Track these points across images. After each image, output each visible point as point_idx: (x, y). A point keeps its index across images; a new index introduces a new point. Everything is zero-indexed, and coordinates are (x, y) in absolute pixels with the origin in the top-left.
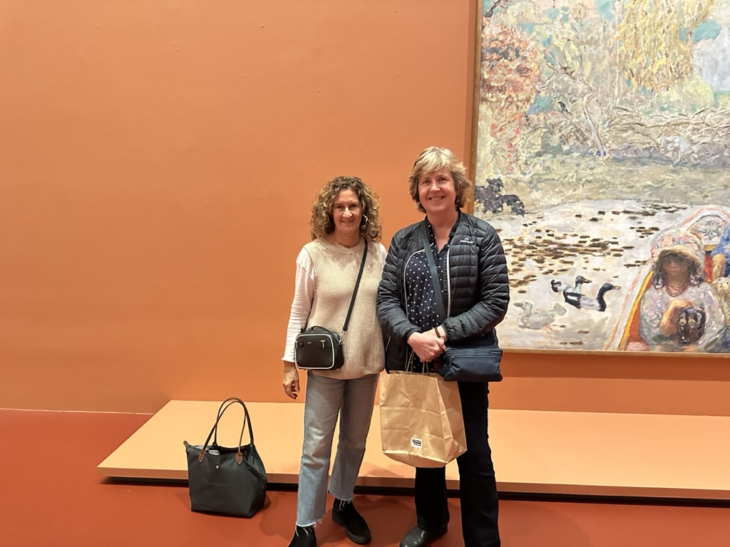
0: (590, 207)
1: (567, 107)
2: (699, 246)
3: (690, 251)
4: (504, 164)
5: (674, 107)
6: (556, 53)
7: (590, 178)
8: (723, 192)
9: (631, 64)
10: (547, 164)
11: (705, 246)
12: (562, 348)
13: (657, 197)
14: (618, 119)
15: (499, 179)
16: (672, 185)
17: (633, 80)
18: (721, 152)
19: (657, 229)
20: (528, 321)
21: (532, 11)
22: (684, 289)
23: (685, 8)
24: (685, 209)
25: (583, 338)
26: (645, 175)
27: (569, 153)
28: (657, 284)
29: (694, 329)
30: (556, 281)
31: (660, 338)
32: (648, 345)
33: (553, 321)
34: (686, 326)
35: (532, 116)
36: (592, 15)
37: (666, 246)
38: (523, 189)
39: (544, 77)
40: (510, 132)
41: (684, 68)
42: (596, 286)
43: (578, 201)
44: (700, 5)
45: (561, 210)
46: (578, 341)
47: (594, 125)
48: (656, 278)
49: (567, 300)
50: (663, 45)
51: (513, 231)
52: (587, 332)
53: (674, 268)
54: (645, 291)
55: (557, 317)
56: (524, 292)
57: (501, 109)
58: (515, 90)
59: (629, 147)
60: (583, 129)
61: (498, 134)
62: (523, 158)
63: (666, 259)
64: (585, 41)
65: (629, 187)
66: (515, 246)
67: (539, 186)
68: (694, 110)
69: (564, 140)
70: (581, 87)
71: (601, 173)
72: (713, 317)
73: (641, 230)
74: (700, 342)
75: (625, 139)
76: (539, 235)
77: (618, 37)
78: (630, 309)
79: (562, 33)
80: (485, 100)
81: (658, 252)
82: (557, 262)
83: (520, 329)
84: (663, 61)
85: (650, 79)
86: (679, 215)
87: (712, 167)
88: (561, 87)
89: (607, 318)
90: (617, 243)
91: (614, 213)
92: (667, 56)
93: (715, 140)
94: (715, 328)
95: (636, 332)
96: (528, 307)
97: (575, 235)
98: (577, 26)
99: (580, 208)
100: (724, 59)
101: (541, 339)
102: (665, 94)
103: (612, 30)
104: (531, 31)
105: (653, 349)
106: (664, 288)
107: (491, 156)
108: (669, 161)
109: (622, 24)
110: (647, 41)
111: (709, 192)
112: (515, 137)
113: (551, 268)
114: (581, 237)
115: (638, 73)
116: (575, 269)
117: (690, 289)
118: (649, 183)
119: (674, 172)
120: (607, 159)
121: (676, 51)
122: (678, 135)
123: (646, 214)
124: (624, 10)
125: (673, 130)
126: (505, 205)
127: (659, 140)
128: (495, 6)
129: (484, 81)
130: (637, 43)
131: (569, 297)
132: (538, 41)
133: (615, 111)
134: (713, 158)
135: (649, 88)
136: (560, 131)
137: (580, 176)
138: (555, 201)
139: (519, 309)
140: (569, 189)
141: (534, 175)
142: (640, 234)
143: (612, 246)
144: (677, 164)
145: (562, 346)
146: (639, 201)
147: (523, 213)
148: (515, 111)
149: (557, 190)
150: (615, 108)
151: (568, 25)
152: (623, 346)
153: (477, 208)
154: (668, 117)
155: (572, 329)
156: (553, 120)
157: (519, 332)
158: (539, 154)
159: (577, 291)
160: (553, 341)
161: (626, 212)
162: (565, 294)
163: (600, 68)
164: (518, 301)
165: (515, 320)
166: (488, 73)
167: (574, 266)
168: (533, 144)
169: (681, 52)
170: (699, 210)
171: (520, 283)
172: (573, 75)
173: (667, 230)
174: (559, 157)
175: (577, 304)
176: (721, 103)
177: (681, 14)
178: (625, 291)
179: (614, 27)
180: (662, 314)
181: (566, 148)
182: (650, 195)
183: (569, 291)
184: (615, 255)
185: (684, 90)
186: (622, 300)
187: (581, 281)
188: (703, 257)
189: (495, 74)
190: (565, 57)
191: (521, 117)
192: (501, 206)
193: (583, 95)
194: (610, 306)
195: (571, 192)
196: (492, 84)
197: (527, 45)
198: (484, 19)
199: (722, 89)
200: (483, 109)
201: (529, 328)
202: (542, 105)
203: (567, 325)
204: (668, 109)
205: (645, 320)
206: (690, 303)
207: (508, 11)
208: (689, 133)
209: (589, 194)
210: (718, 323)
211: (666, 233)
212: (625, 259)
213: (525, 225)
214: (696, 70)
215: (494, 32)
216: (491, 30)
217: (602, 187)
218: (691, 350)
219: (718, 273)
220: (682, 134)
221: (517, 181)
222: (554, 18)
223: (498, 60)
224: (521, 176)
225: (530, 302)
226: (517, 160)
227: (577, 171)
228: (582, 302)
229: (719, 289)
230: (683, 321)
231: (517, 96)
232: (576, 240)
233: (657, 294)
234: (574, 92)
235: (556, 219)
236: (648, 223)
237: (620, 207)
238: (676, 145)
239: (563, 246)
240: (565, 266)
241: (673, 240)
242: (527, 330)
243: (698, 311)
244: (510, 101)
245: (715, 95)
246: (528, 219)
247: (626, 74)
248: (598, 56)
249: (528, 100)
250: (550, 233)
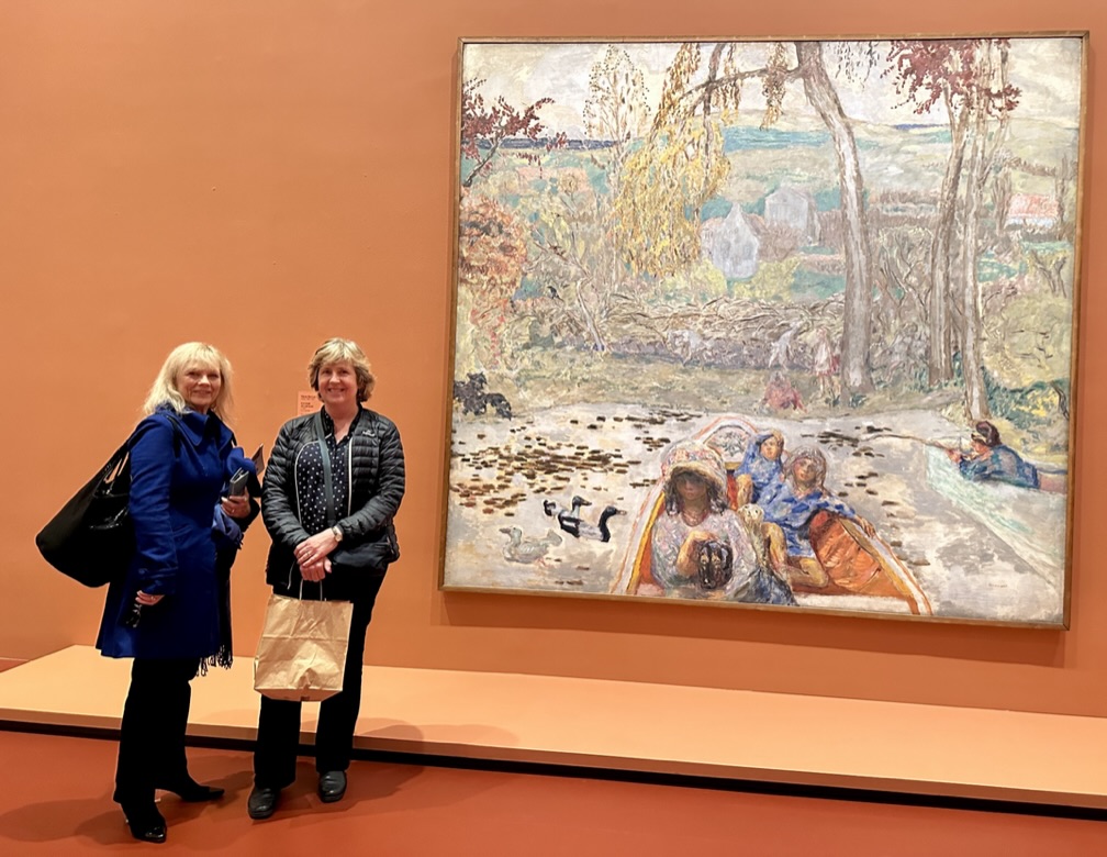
0: (587, 411)
1: (558, 293)
2: (719, 464)
3: (708, 469)
4: (487, 356)
5: (681, 295)
6: (544, 230)
7: (586, 377)
8: (744, 398)
9: (631, 245)
10: (537, 358)
11: (726, 463)
12: (558, 589)
13: (666, 401)
14: (616, 309)
15: (481, 374)
16: (684, 388)
17: (633, 263)
18: (739, 349)
19: (667, 441)
20: (516, 553)
21: (516, 182)
22: (704, 517)
23: (690, 183)
24: (699, 416)
25: (584, 576)
26: (652, 375)
27: (561, 346)
28: (671, 509)
29: (719, 569)
30: (549, 502)
31: (677, 580)
32: (663, 588)
33: (546, 552)
34: (709, 565)
35: (518, 302)
36: (584, 187)
37: (679, 462)
38: (509, 387)
39: (532, 257)
40: (493, 319)
41: (691, 251)
42: (596, 509)
43: (573, 403)
44: (707, 178)
45: (553, 413)
46: (577, 580)
47: (590, 314)
48: (668, 502)
49: (563, 527)
50: (666, 224)
51: (498, 437)
52: (587, 569)
53: (689, 490)
54: (657, 518)
55: (551, 548)
56: (512, 515)
57: (483, 292)
58: (499, 271)
59: (630, 341)
60: (577, 319)
61: (480, 322)
62: (509, 349)
63: (680, 478)
64: (577, 217)
65: (633, 389)
66: (501, 457)
67: (528, 384)
68: (704, 299)
69: (556, 331)
70: (573, 270)
71: (599, 371)
72: (741, 554)
73: (648, 441)
74: (728, 588)
75: (626, 331)
76: (529, 443)
77: (614, 214)
78: (639, 540)
79: (551, 207)
80: (464, 281)
81: (669, 469)
82: (550, 478)
83: (507, 563)
84: (666, 242)
85: (652, 262)
86: (694, 424)
87: (729, 367)
88: (550, 270)
89: (611, 551)
90: (620, 457)
91: (616, 419)
92: (671, 236)
93: (731, 335)
94: (745, 570)
95: (647, 573)
96: (516, 535)
97: (571, 445)
98: (568, 199)
99: (576, 412)
100: (737, 241)
101: (532, 576)
102: (669, 280)
103: (607, 206)
104: (515, 203)
105: (670, 594)
106: (680, 515)
107: (473, 346)
108: (677, 359)
109: (618, 199)
110: (648, 219)
111: (727, 397)
112: (499, 325)
113: (543, 485)
114: (578, 448)
115: (639, 255)
116: (571, 487)
117: (711, 517)
118: (655, 384)
119: (684, 372)
120: (606, 355)
121: (681, 230)
122: (688, 328)
123: (653, 422)
124: (620, 183)
125: (681, 322)
126: (488, 405)
127: (665, 334)
128: (474, 175)
129: (463, 259)
130: (636, 221)
131: (565, 523)
132: (524, 215)
133: (613, 299)
134: (730, 356)
135: (651, 273)
136: (551, 320)
137: (575, 373)
138: (547, 402)
139: (506, 536)
140: (561, 390)
141: (523, 370)
142: (647, 446)
143: (614, 461)
144: (688, 363)
145: (558, 586)
146: (644, 405)
147: (509, 416)
148: (499, 295)
149: (548, 389)
150: (613, 295)
151: (557, 199)
152: (632, 589)
153: (457, 408)
154: (676, 307)
155: (570, 564)
156: (542, 307)
157: (505, 566)
158: (527, 347)
159: (575, 515)
160: (547, 579)
161: (629, 419)
162: (561, 519)
163: (594, 248)
164: (505, 527)
165: (501, 551)
166: (467, 250)
167: (571, 483)
168: (520, 334)
169: (687, 232)
170: (716, 419)
171: (508, 503)
172: (564, 255)
173: (680, 442)
174: (551, 351)
175: (575, 532)
176: (736, 292)
177: (685, 188)
178: (632, 518)
179: (609, 201)
180: (679, 548)
181: (557, 340)
182: (658, 399)
183: (566, 514)
184: (619, 472)
185: (691, 276)
186: (629, 529)
187: (578, 503)
188: (725, 477)
189: (476, 251)
190: (555, 235)
191: (506, 302)
192: (485, 407)
193: (576, 279)
194: (615, 535)
195: (565, 392)
196: (472, 263)
197: (512, 220)
198: (463, 189)
199: (736, 276)
200: (462, 290)
201: (517, 561)
202: (530, 289)
203: (564, 558)
204: (674, 297)
205: (658, 555)
206: (712, 535)
207: (489, 181)
208: (700, 327)
209: (586, 395)
210: (750, 562)
211: (679, 446)
212: (631, 477)
213: (513, 431)
214: (705, 253)
215: (473, 204)
216: (470, 201)
217: (601, 388)
218: (718, 597)
219: (745, 498)
220: (691, 327)
221: (502, 377)
222: (541, 191)
223: (479, 236)
224: (507, 371)
225: (519, 527)
226: (502, 352)
227: (571, 368)
228: (581, 529)
229: (747, 519)
230: (705, 558)
231: (501, 278)
232: (572, 452)
233: (671, 522)
234: (566, 276)
235: (548, 425)
236: (657, 432)
237: (622, 412)
238: (686, 340)
239: (557, 458)
240: (560, 484)
241: (688, 455)
242: (514, 564)
243: (723, 546)
244: (492, 283)
245: (728, 282)
246: (517, 423)
247: (625, 256)
248: (592, 235)
249: (513, 283)
250: (542, 441)
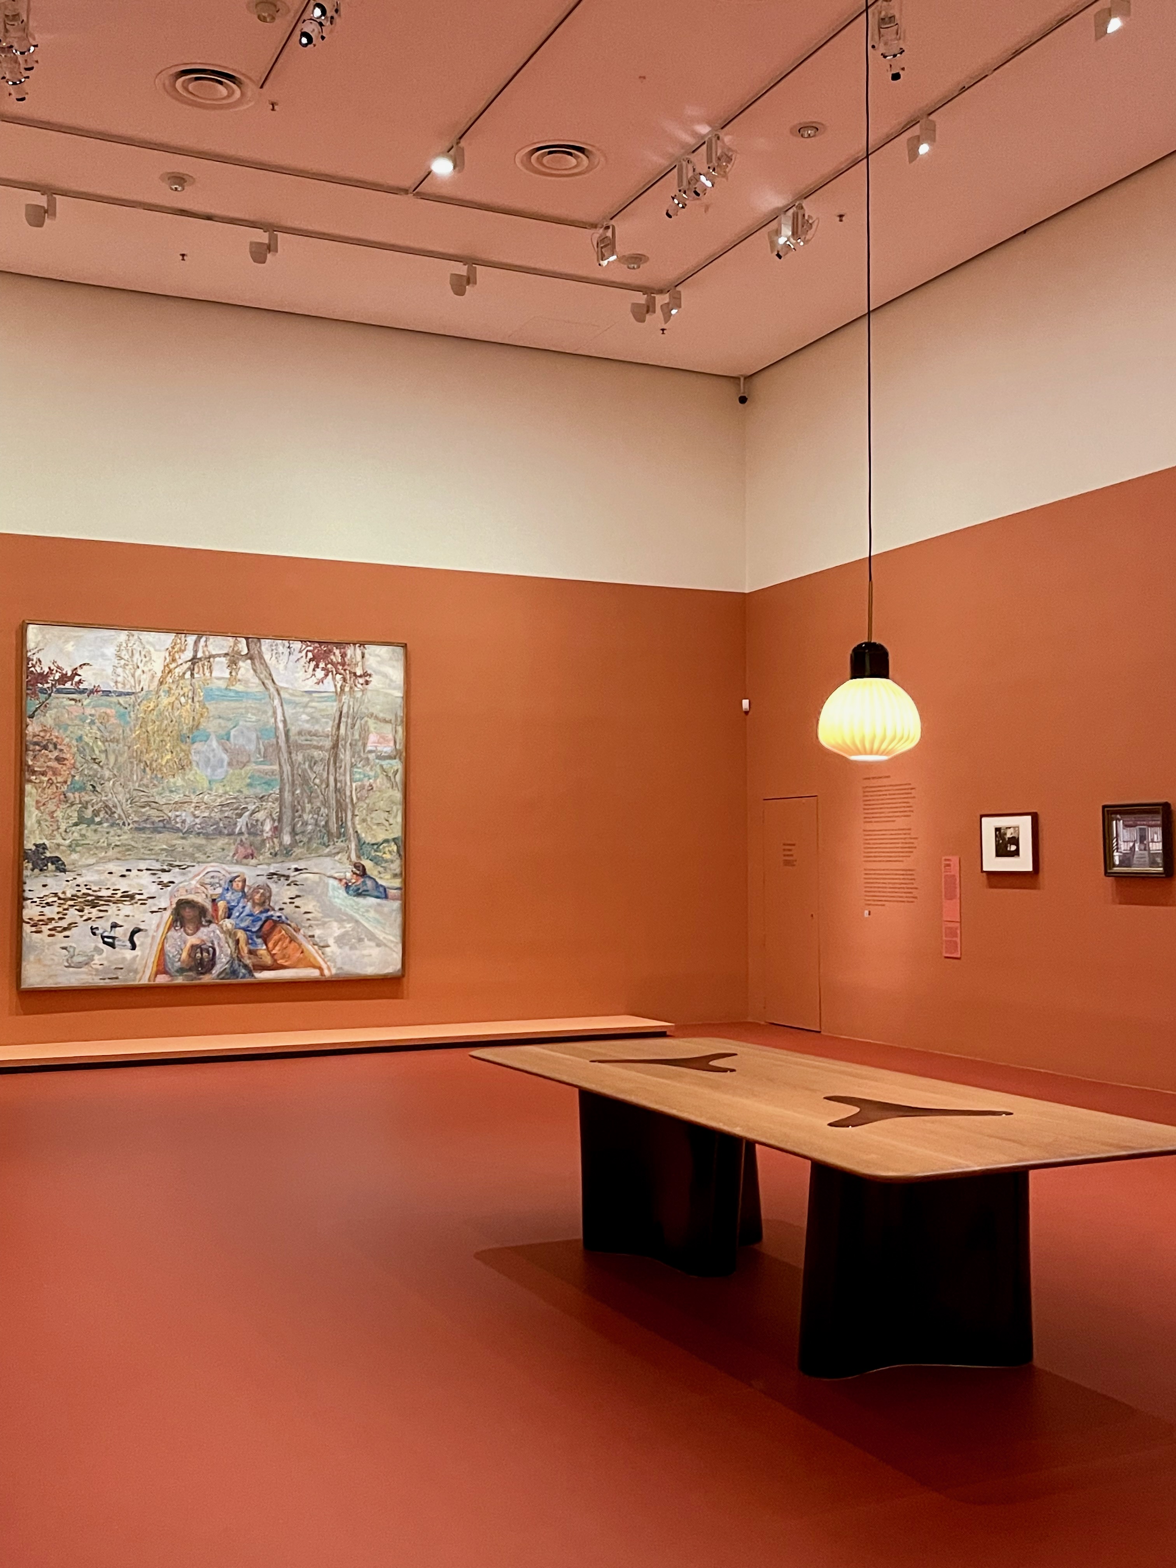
0: (119, 866)
1: (97, 789)
2: (207, 895)
3: (200, 899)
4: (48, 832)
5: (179, 790)
6: (86, 747)
7: (118, 843)
8: (222, 853)
9: (146, 757)
10: (83, 832)
11: (211, 895)
12: (102, 983)
13: (172, 857)
14: (137, 799)
15: (44, 844)
16: (183, 848)
17: (147, 769)
18: (217, 823)
19: (173, 882)
20: (73, 962)
21: (66, 716)
22: (198, 929)
23: (183, 719)
24: (193, 866)
25: (119, 974)
26: (162, 841)
27: (100, 823)
28: (177, 926)
29: (208, 961)
30: (94, 926)
31: (181, 971)
32: (171, 976)
33: (93, 960)
34: (202, 959)
35: (70, 795)
36: (113, 720)
37: (181, 895)
38: (64, 852)
39: (78, 765)
40: (51, 806)
41: (185, 761)
42: (127, 929)
43: (109, 861)
44: (194, 717)
45: (96, 868)
46: (115, 976)
47: (119, 802)
48: (175, 921)
49: (105, 943)
50: (169, 745)
51: (56, 885)
52: (122, 968)
53: (188, 913)
54: (167, 933)
55: (96, 957)
56: (68, 937)
57: (44, 789)
58: (55, 774)
59: (147, 819)
60: (111, 806)
61: (42, 808)
62: (63, 826)
63: (182, 906)
64: (109, 739)
65: (150, 850)
66: (60, 899)
67: (78, 849)
68: (194, 792)
69: (96, 813)
70: (107, 774)
71: (126, 840)
72: (221, 952)
73: (160, 883)
74: (214, 972)
75: (144, 813)
76: (78, 888)
77: (134, 738)
78: (156, 948)
79: (91, 733)
80: (30, 781)
81: (175, 900)
82: (94, 910)
83: (66, 969)
84: (169, 757)
85: (160, 770)
86: (190, 872)
87: (211, 835)
88: (91, 773)
89: (137, 956)
90: (142, 894)
91: (139, 870)
92: (172, 752)
93: (213, 815)
94: (224, 960)
95: (162, 968)
96: (71, 950)
97: (109, 889)
98: (102, 728)
99: (111, 867)
100: (214, 756)
101: (84, 976)
102: (172, 780)
103: (129, 733)
104: (66, 730)
105: (177, 979)
106: (182, 930)
107: (37, 825)
108: (178, 830)
109: (137, 728)
110: (157, 742)
111: (211, 853)
112: (56, 810)
113: (90, 916)
114: (114, 890)
115: (151, 764)
116: (110, 916)
117: (202, 929)
118: (165, 847)
119: (183, 838)
120: (131, 828)
121: (178, 749)
122: (185, 811)
123: (164, 871)
124: (137, 719)
125: (180, 807)
126: (49, 864)
127: (170, 814)
128: (36, 711)
129: (29, 766)
130: (148, 742)
131: (106, 939)
132: (72, 738)
133: (135, 792)
134: (212, 828)
135: (159, 776)
136: (92, 807)
137: (110, 842)
138: (92, 861)
139: (64, 951)
140: (102, 852)
141: (74, 840)
142: (160, 886)
143: (138, 897)
144: (186, 832)
145: (102, 981)
146: (157, 860)
147: (64, 871)
148: (55, 790)
149: (92, 852)
150: (135, 790)
151: (95, 727)
152: (152, 979)
153: (26, 867)
154: (177, 797)
155: (109, 966)
156: (87, 798)
157: (64, 971)
158: (76, 824)
159: (112, 934)
160: (94, 977)
161: (147, 869)
162: (103, 937)
163: (121, 760)
164: (64, 945)
165: (61, 961)
166: (32, 760)
167: (109, 913)
168: (71, 817)
169: (182, 750)
170: (204, 867)
171: (65, 929)
172: (101, 764)
173: (181, 883)
174: (93, 827)
175: (112, 945)
176: (214, 788)
177: (180, 723)
178: (151, 933)
179: (131, 730)
180: (182, 950)
181: (97, 819)
182: (166, 856)
183: (106, 934)
184: (141, 904)
185: (186, 778)
186: (149, 940)
187: (114, 926)
188: (210, 903)
189: (38, 761)
190: (94, 751)
191: (60, 795)
192: (46, 865)
193: (109, 780)
194: (140, 945)
195: (103, 854)
196: (36, 769)
197: (63, 740)
198: (28, 719)
199: (214, 778)
200: (28, 787)
201: (73, 967)
202: (77, 786)
203: (105, 963)
204: (175, 791)
205: (169, 956)
206: (203, 941)
207: (47, 715)
208: (192, 809)
209: (119, 856)
210: (226, 955)
211: (181, 885)
212: (150, 907)
213: (67, 881)
214: (194, 764)
215: (36, 730)
216: (33, 728)
217: (128, 850)
218: (206, 979)
219: (223, 916)
220: (187, 809)
221: (59, 845)
222: (84, 722)
223: (40, 751)
224: (63, 841)
225: (73, 945)
226: (59, 828)
227: (107, 838)
228: (117, 943)
229: (225, 929)
230: (199, 955)
231: (56, 779)
232: (109, 893)
233: (176, 934)
234: (102, 777)
235: (92, 876)
236: (165, 878)
237: (143, 865)
238: (184, 818)
239: (99, 898)
240: (101, 914)
241: (187, 891)
242: (71, 969)
243: (210, 947)
244: (50, 782)
245: (210, 782)
246: (69, 876)
247: (142, 765)
248: (119, 751)
249: (65, 782)
250: (88, 887)
